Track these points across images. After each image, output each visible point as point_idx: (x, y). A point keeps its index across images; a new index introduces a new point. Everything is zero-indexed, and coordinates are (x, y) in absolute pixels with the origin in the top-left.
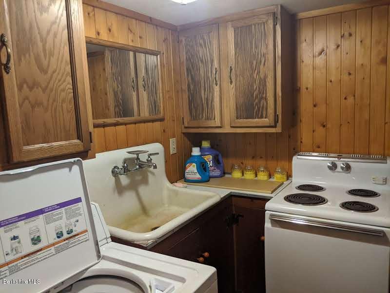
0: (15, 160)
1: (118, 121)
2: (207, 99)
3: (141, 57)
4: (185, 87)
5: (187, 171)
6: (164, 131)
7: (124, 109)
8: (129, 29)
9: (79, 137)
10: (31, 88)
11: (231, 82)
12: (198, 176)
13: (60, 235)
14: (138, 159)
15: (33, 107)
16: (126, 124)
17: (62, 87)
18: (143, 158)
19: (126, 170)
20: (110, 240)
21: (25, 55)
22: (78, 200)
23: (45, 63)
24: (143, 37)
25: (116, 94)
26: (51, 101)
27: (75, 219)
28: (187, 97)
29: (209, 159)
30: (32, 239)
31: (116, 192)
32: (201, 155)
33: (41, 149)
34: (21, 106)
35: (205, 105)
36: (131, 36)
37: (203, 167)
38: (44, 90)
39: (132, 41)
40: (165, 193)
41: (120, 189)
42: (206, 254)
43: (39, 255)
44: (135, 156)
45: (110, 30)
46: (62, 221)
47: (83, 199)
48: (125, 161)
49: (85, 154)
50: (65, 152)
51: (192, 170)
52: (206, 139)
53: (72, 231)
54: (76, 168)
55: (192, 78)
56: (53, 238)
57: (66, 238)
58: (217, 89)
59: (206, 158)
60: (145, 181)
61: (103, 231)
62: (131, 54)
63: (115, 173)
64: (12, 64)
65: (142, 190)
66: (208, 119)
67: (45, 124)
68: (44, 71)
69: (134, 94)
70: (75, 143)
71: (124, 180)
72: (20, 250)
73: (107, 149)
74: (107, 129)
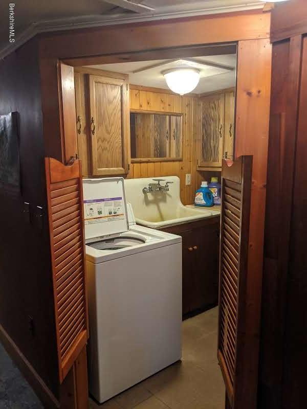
0: (94, 174)
1: (149, 160)
2: (215, 147)
3: (174, 118)
4: (200, 137)
5: (196, 198)
6: (182, 168)
7: (160, 153)
8: (161, 100)
9: (123, 167)
10: (103, 141)
11: (231, 136)
12: (203, 202)
13: (110, 213)
14: (159, 184)
15: (103, 150)
16: (154, 162)
17: (116, 141)
18: (163, 184)
19: (151, 190)
20: (135, 223)
21: (101, 126)
22: (120, 198)
23: (109, 129)
24: (171, 104)
25: (156, 141)
26: (111, 148)
27: (117, 208)
28: (201, 144)
29: (214, 191)
30: (98, 212)
31: (145, 204)
32: (208, 187)
33: (104, 171)
34: (98, 149)
35: (213, 151)
36: (162, 105)
37: (208, 195)
38: (108, 142)
39: (163, 108)
40: (178, 210)
41: (147, 202)
42: (191, 249)
43: (101, 219)
44: (157, 182)
45: (148, 103)
46: (112, 207)
47: (123, 198)
48: (150, 185)
49: (125, 176)
50: (117, 173)
51: (200, 198)
52: (215, 176)
53: (116, 213)
54: (120, 182)
55: (206, 131)
56: (107, 214)
57: (113, 215)
58: (221, 139)
59: (212, 190)
60: (164, 200)
61: (132, 218)
62: (168, 117)
63: (144, 192)
64: (95, 131)
65: (162, 205)
66: (214, 161)
67: (107, 159)
68: (109, 133)
69: (168, 142)
70: (120, 170)
71: (150, 197)
72: (93, 215)
73: (141, 176)
74: (142, 164)
